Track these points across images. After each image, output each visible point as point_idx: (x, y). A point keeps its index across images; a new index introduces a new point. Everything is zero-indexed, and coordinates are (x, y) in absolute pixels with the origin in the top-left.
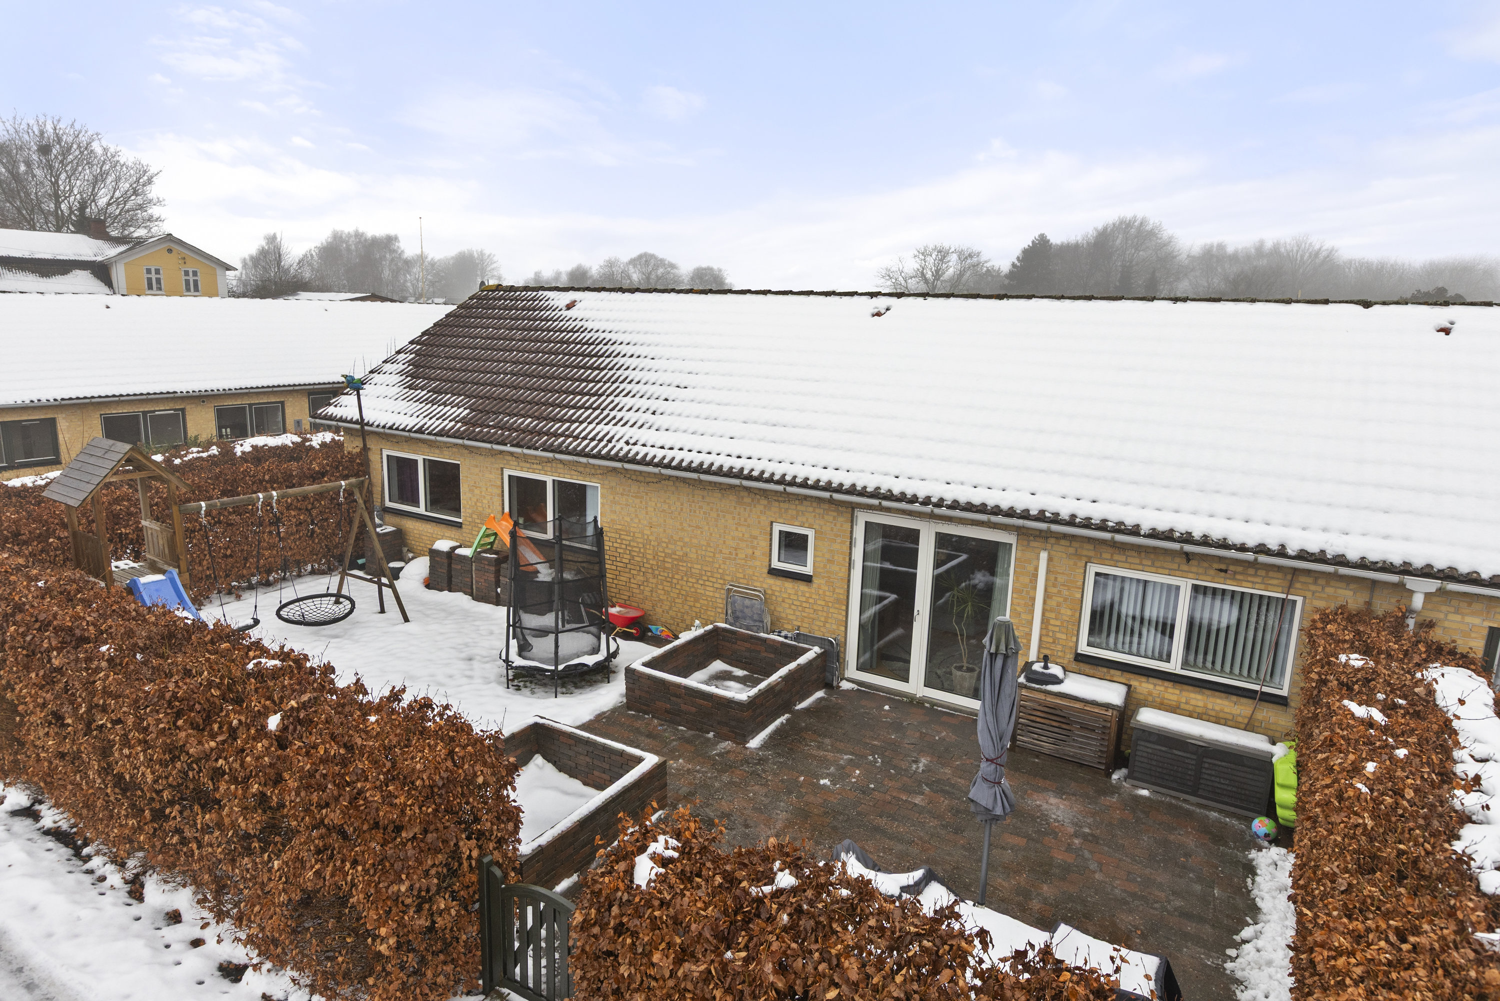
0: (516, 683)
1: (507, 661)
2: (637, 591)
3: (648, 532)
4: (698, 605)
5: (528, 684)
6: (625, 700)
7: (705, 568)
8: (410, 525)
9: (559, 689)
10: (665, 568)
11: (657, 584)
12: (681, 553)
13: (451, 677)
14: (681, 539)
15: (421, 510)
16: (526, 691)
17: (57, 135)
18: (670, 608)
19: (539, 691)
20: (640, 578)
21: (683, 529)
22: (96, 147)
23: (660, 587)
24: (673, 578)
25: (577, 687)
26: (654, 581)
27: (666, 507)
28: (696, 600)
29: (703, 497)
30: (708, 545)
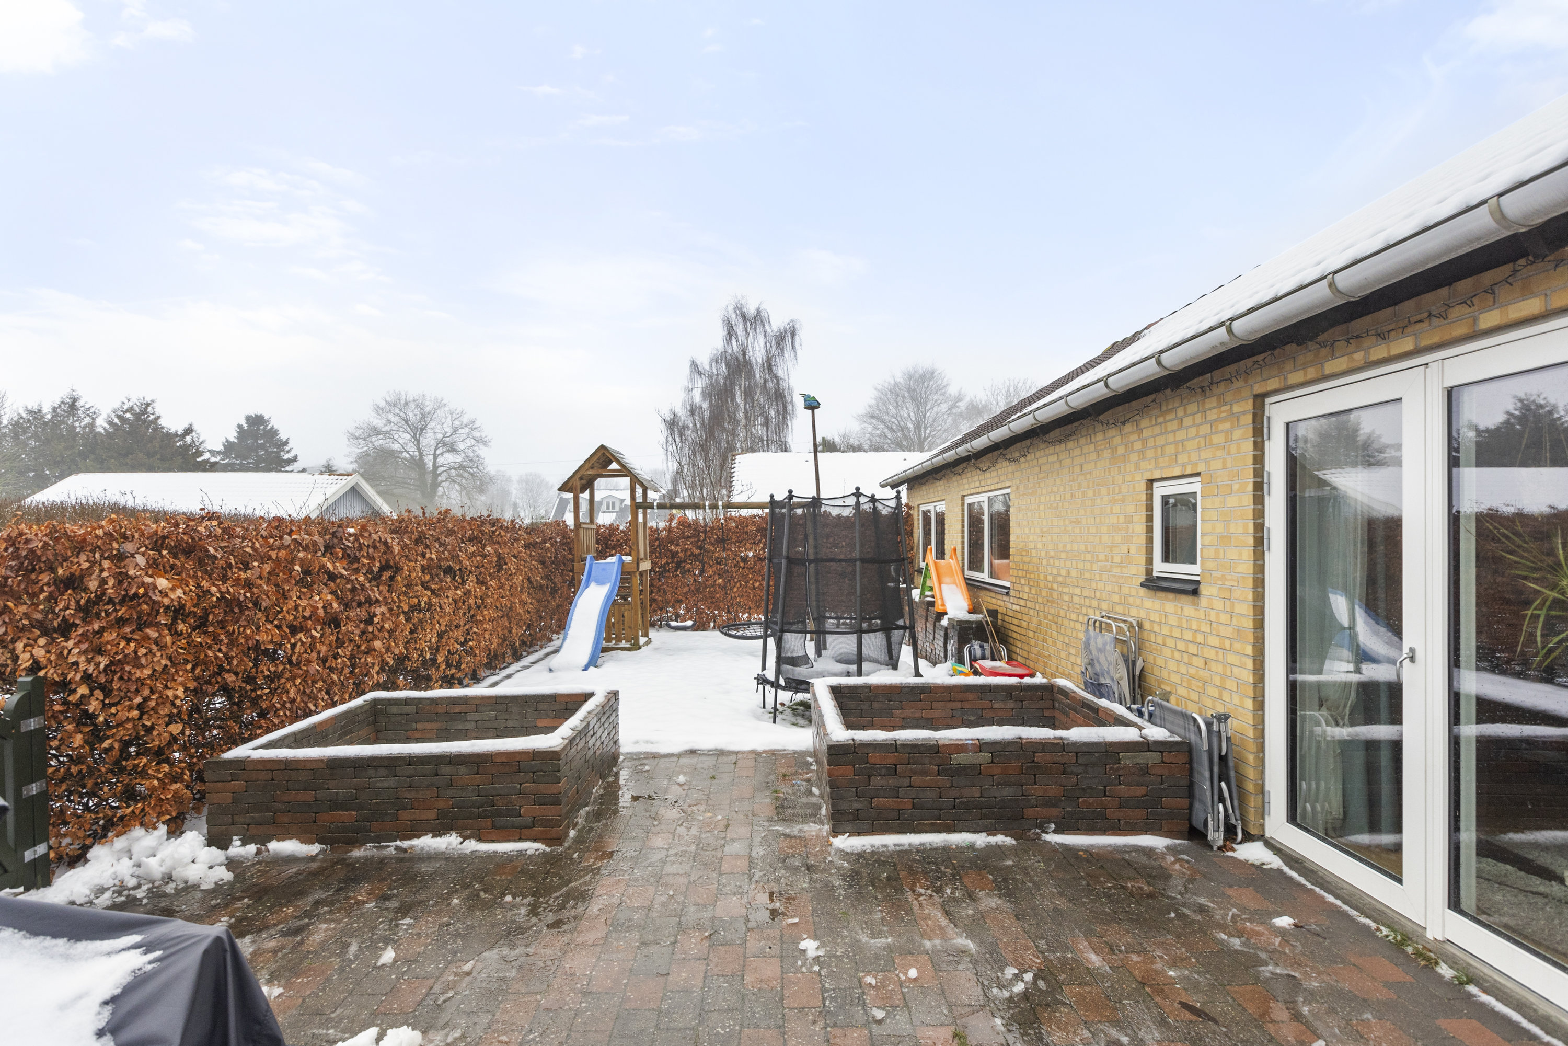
11: (1047, 629)
12: (1064, 572)
14: (1064, 548)
20: (1036, 621)
26: (1045, 623)
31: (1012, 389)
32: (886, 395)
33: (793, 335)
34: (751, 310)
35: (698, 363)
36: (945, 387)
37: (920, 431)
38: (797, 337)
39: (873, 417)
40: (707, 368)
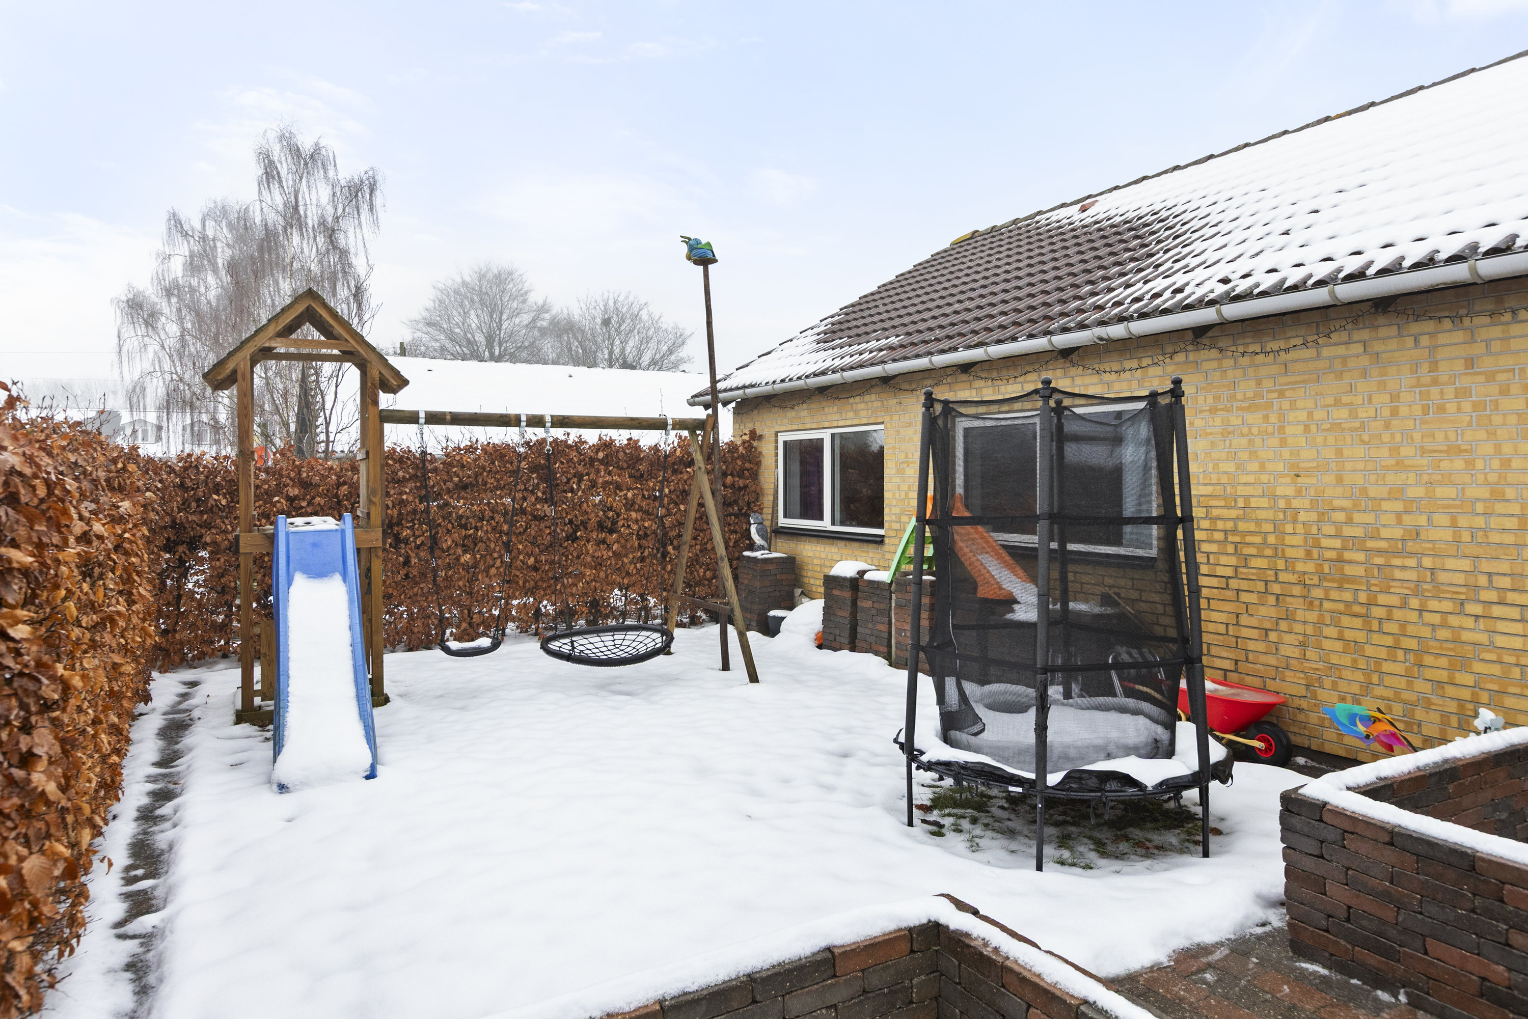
0: (934, 816)
1: (909, 748)
2: (1260, 646)
3: (1290, 491)
4: (1467, 679)
5: (965, 824)
6: (1277, 919)
7: (1486, 566)
8: (809, 551)
9: (1048, 850)
10: (1343, 581)
11: (1320, 623)
12: (1398, 533)
13: (786, 781)
14: (1396, 494)
15: (826, 524)
16: (956, 842)
17: (617, 309)
18: (1367, 687)
19: (993, 845)
20: (1268, 611)
21: (1400, 466)
22: (644, 315)
23: (1331, 631)
24: (1371, 603)
25: (1103, 853)
26: (1312, 616)
27: (1341, 414)
28: (1460, 663)
29: (1470, 363)
30: (1498, 496)
31: (611, 303)
32: (448, 296)
33: (372, 191)
34: (306, 144)
35: (183, 218)
36: (526, 293)
37: (492, 347)
38: (378, 193)
39: (429, 324)
40: (198, 226)
